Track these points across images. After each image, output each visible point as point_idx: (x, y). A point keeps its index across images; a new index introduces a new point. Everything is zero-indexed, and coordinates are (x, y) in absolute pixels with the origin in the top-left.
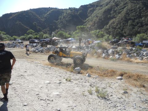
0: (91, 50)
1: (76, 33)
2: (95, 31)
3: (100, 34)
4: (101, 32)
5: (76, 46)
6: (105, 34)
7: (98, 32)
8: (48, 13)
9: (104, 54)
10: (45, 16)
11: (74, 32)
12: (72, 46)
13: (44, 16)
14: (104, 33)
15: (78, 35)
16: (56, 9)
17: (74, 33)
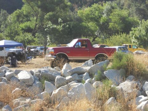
0: (91, 83)
1: (18, 16)
2: (95, 5)
3: (114, 18)
4: (117, 11)
5: (32, 73)
6: (136, 18)
7: (110, 11)
9: (143, 98)
11: (10, 12)
12: (17, 72)
14: (129, 15)
15: (28, 24)
17: (11, 18)
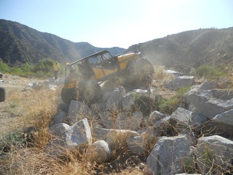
8: (196, 39)
10: (191, 43)
13: (189, 43)
16: (212, 29)
